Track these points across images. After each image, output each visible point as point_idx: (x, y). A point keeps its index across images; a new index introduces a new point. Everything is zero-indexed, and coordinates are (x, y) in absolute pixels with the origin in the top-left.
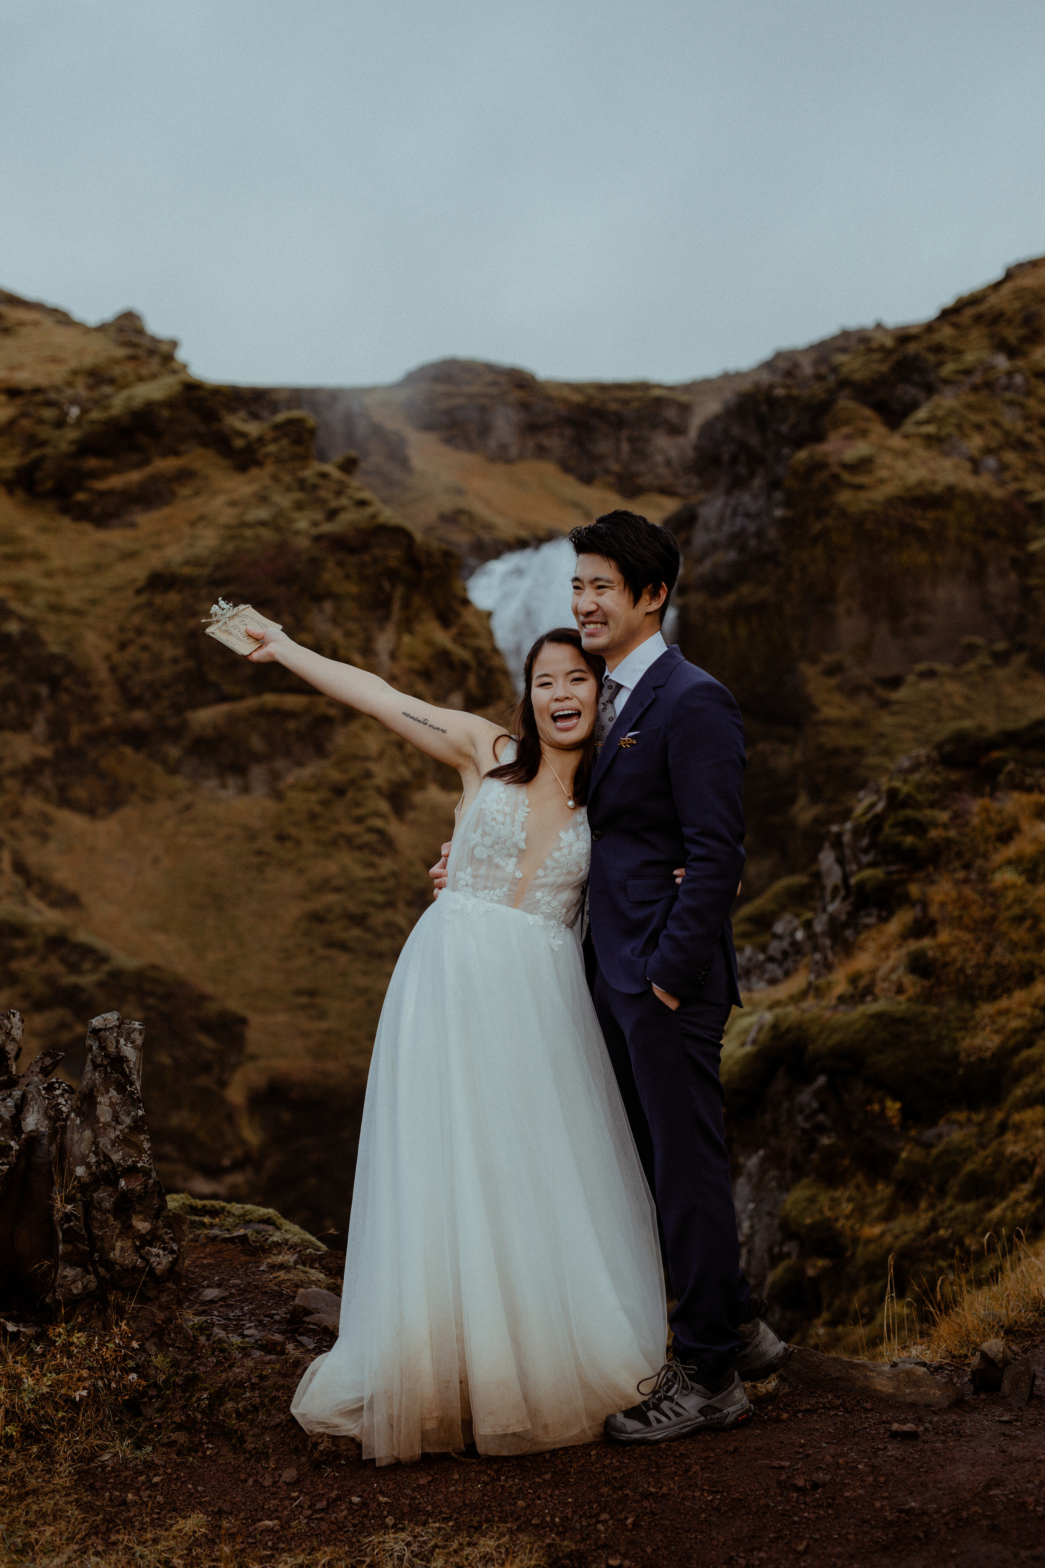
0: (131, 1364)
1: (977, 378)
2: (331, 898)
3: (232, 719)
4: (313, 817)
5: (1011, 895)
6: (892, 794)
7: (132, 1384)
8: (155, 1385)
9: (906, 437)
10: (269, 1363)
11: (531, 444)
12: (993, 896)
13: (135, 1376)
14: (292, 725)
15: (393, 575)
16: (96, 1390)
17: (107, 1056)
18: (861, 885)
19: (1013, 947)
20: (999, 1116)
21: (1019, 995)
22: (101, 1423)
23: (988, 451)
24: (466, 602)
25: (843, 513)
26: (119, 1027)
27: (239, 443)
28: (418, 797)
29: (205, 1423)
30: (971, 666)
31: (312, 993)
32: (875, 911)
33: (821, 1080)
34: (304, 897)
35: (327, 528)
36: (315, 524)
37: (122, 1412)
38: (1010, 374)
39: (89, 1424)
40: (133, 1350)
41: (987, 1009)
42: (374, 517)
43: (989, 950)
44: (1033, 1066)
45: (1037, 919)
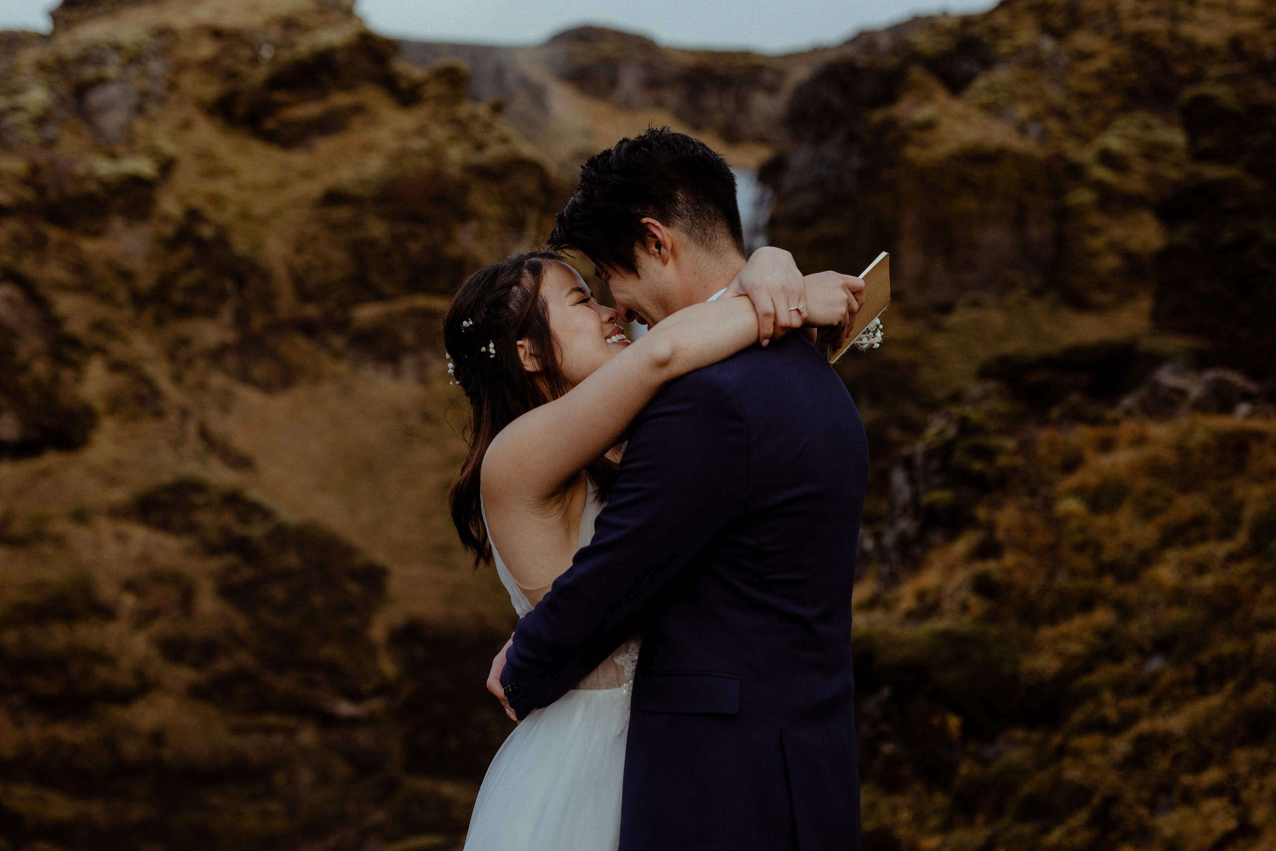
3: (389, 318)
5: (1074, 524)
6: (964, 421)
9: (967, 104)
11: (652, 97)
12: (1057, 523)
15: (528, 202)
18: (930, 505)
19: (1074, 573)
20: (1057, 740)
21: (1078, 620)
23: (1034, 118)
25: (909, 165)
27: (404, 84)
32: (942, 531)
33: (886, 692)
35: (475, 159)
36: (465, 155)
41: (1047, 633)
42: (513, 152)
43: (1051, 575)
44: (1092, 693)
45: (1099, 549)
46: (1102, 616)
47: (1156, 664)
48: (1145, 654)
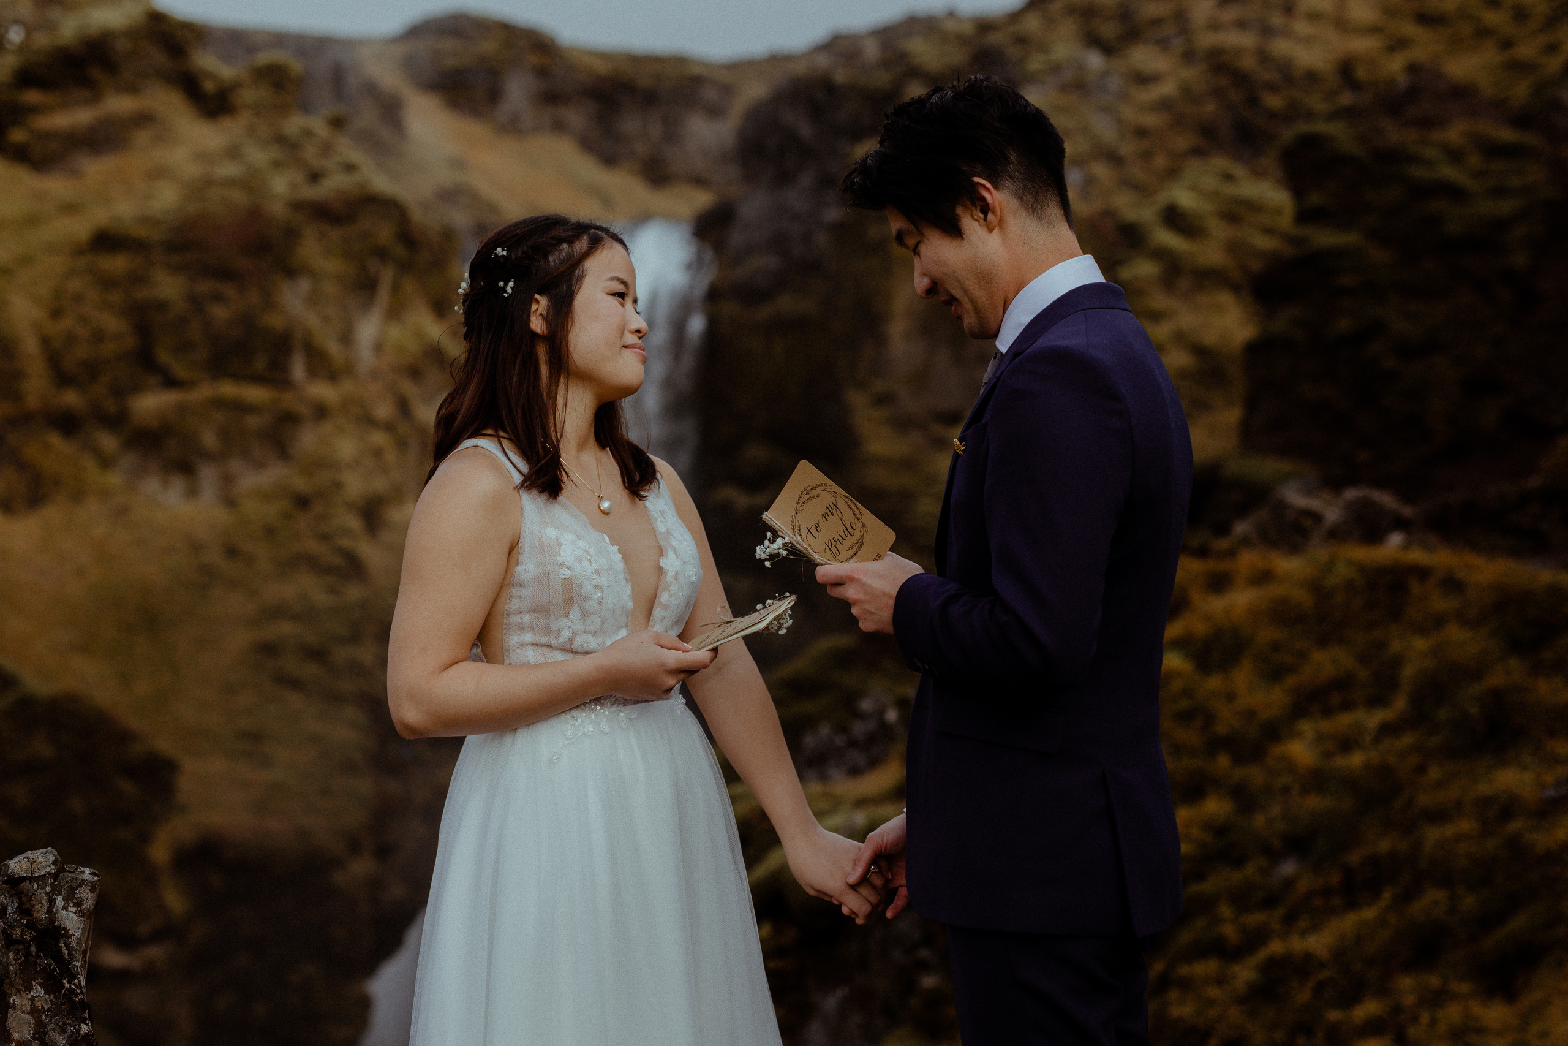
3: (182, 410)
4: (271, 532)
5: (1177, 685)
11: (547, 116)
14: (253, 422)
15: (382, 254)
19: (1180, 750)
20: (1158, 967)
21: (1187, 811)
27: (210, 87)
28: (394, 515)
31: (256, 738)
34: (250, 621)
35: (308, 191)
36: (294, 187)
42: (363, 184)
44: (1205, 905)
45: (1209, 718)
46: (1216, 807)
47: (1288, 868)
48: (1274, 856)
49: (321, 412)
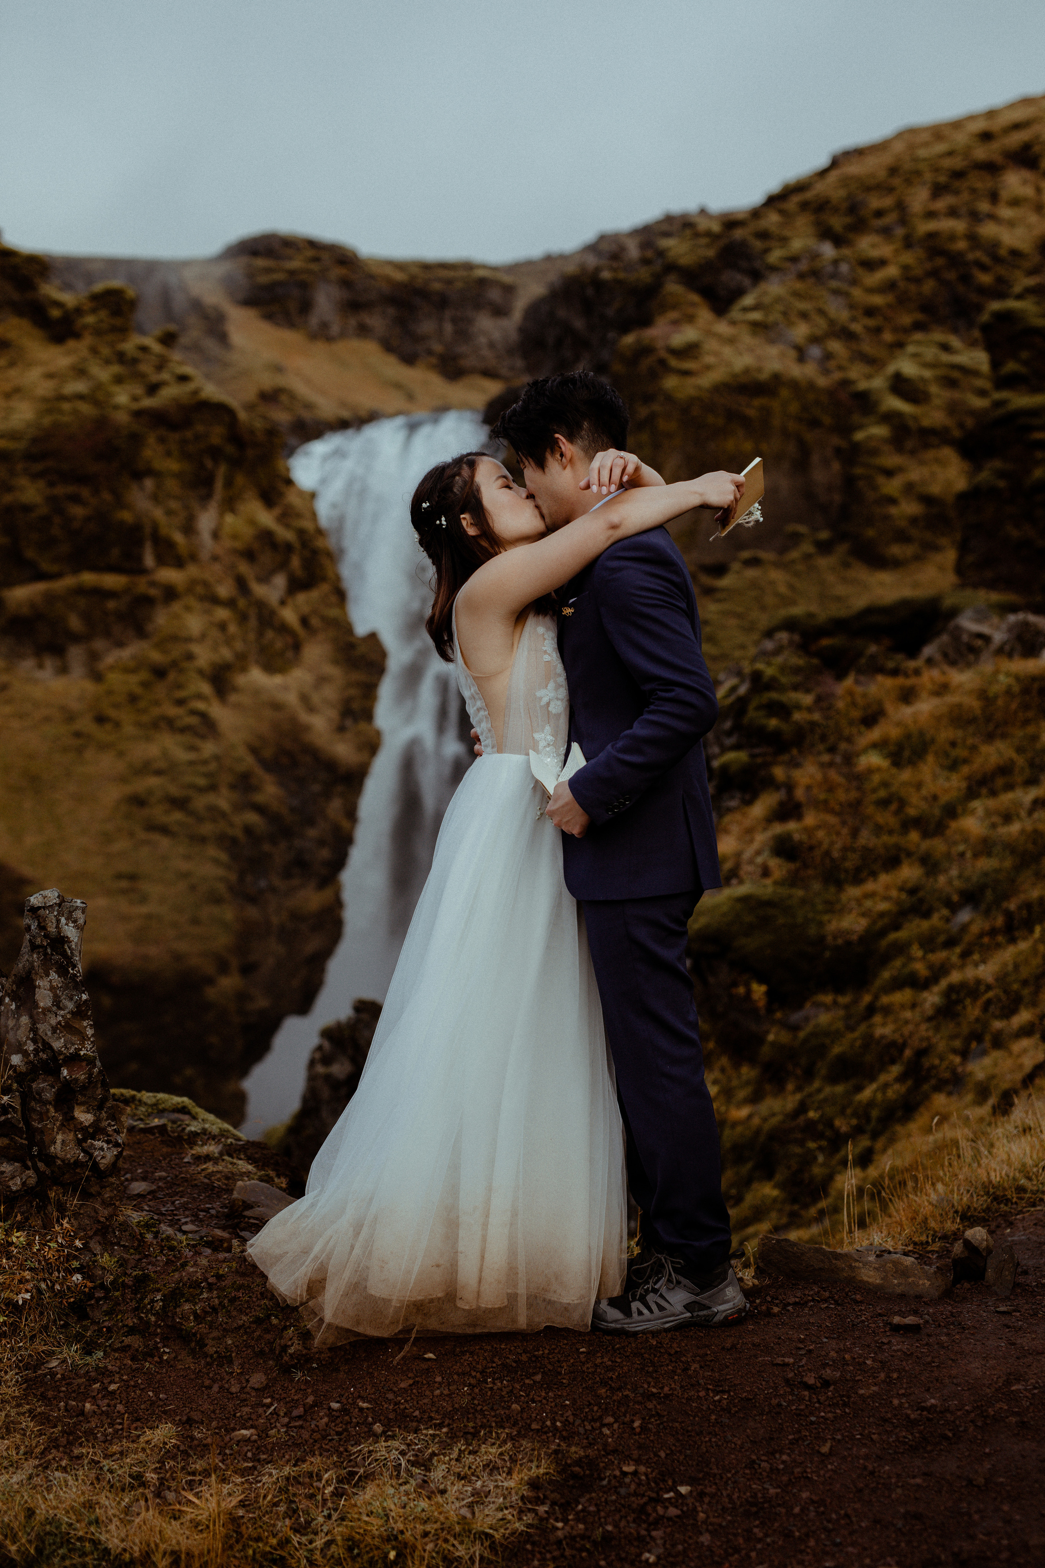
0: (75, 1264)
1: (804, 266)
2: (153, 781)
3: (50, 598)
4: (133, 699)
5: (876, 778)
6: (756, 677)
7: (76, 1285)
8: (102, 1286)
9: (733, 323)
10: (224, 1261)
11: (353, 322)
12: (859, 779)
13: (79, 1276)
14: (111, 605)
15: (215, 453)
16: (39, 1291)
17: (46, 936)
18: (724, 768)
19: (879, 830)
20: (867, 999)
21: (884, 878)
22: (46, 1328)
23: (814, 340)
24: (289, 482)
25: (669, 398)
26: (60, 905)
27: (55, 313)
28: (241, 680)
29: (160, 1326)
30: (794, 554)
31: (132, 877)
32: (738, 795)
34: (123, 780)
35: (148, 403)
36: (135, 399)
37: (67, 1315)
38: (836, 262)
39: (33, 1329)
40: (77, 1249)
41: (853, 892)
42: (196, 392)
43: (855, 833)
44: (901, 949)
45: (903, 803)
46: (909, 872)
47: (964, 916)
48: (954, 908)
49: (170, 594)
